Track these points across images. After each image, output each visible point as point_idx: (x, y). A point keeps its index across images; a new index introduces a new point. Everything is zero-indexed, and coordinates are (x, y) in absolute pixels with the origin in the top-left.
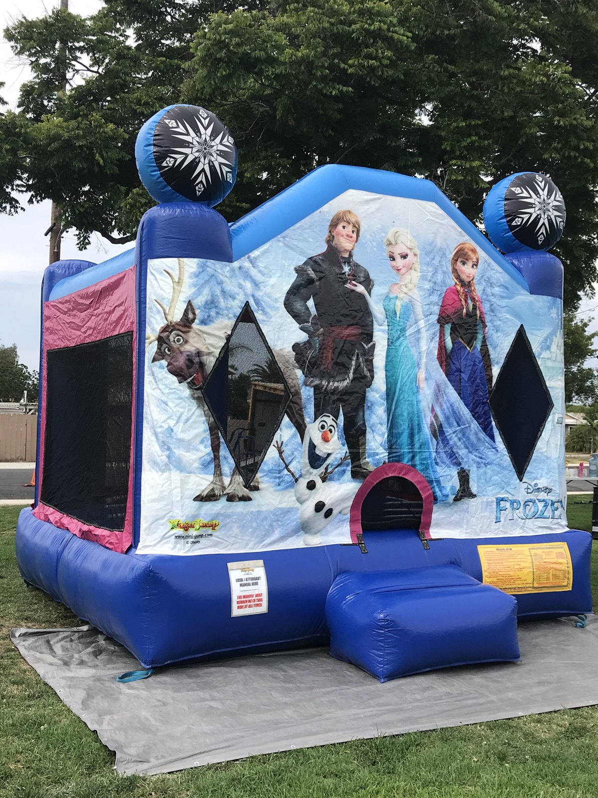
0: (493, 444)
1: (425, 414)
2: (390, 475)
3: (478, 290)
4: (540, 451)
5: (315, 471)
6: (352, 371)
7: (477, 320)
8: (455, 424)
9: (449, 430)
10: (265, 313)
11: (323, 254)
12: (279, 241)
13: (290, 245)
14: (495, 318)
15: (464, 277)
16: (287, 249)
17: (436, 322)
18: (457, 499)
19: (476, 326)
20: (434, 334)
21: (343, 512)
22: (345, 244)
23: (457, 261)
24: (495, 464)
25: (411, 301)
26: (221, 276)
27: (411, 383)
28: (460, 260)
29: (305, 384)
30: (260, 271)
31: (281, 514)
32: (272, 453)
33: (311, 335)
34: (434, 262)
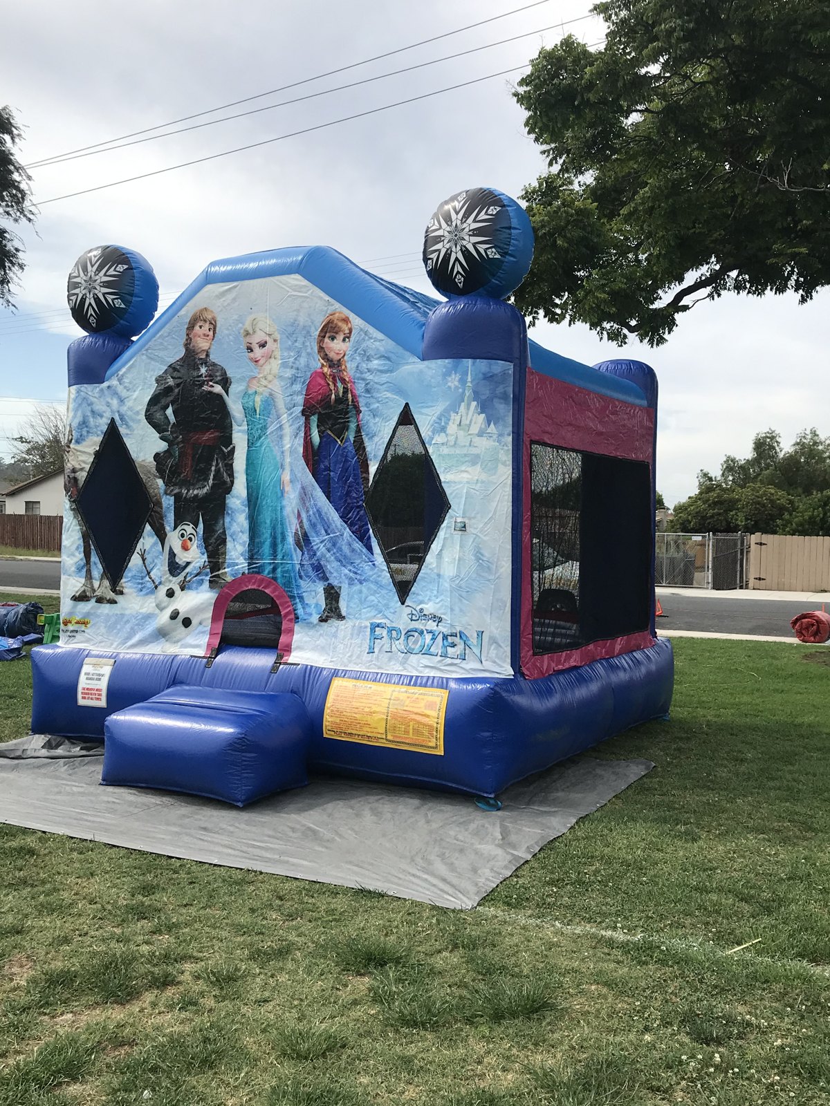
0: (370, 556)
1: (289, 521)
2: (250, 587)
3: (350, 368)
4: (430, 567)
5: (174, 579)
6: (212, 477)
7: (348, 405)
8: (323, 532)
9: (315, 539)
10: (128, 427)
11: (181, 359)
12: (143, 354)
13: (152, 356)
14: (373, 400)
15: (332, 355)
16: (149, 361)
17: (300, 415)
18: (323, 620)
19: (347, 413)
20: (299, 429)
21: (204, 624)
22: (202, 344)
23: (324, 337)
24: (372, 582)
25: (271, 395)
26: (91, 398)
27: (274, 486)
28: (328, 335)
29: (166, 493)
30: (125, 387)
31: (142, 618)
32: (135, 560)
33: (171, 444)
34: (297, 344)
